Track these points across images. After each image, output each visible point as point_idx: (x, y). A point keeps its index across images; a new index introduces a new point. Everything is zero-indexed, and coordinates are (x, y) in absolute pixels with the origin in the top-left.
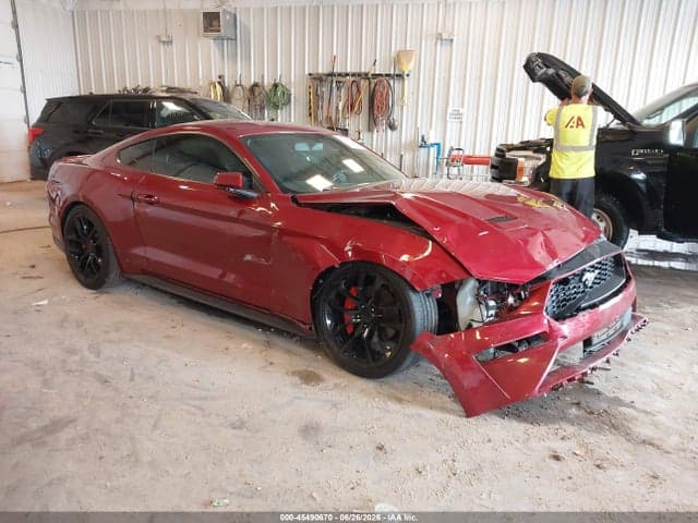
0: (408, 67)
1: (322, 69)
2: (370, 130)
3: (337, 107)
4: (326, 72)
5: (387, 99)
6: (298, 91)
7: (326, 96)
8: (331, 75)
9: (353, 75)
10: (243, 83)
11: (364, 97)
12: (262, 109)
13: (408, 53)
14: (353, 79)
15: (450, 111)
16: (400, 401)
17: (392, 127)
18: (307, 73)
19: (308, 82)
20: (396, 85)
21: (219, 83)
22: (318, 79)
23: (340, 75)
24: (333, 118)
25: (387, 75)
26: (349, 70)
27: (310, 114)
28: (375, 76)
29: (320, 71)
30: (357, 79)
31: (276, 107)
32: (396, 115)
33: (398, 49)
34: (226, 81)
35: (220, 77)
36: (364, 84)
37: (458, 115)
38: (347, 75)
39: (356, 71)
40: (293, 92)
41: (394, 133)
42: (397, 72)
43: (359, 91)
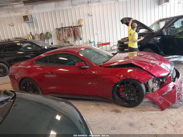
0: (82, 23)
1: (59, 27)
2: (75, 40)
3: (65, 36)
4: (60, 27)
5: (78, 32)
6: (54, 33)
7: (62, 34)
8: (62, 28)
9: (68, 27)
10: (38, 34)
11: (72, 32)
12: (44, 40)
13: (81, 20)
14: (68, 28)
15: (95, 33)
16: (143, 111)
17: (81, 39)
18: (55, 28)
19: (56, 31)
20: (80, 28)
21: (31, 34)
22: (59, 30)
23: (64, 28)
24: (65, 39)
25: (77, 26)
26: (66, 26)
27: (58, 39)
28: (74, 27)
29: (59, 28)
30: (69, 28)
31: (48, 38)
32: (81, 36)
33: (79, 19)
34: (32, 33)
35: (31, 33)
36: (71, 29)
37: (97, 34)
38: (66, 27)
39: (69, 26)
40: (52, 34)
41: (82, 41)
42: (79, 25)
43: (70, 31)
